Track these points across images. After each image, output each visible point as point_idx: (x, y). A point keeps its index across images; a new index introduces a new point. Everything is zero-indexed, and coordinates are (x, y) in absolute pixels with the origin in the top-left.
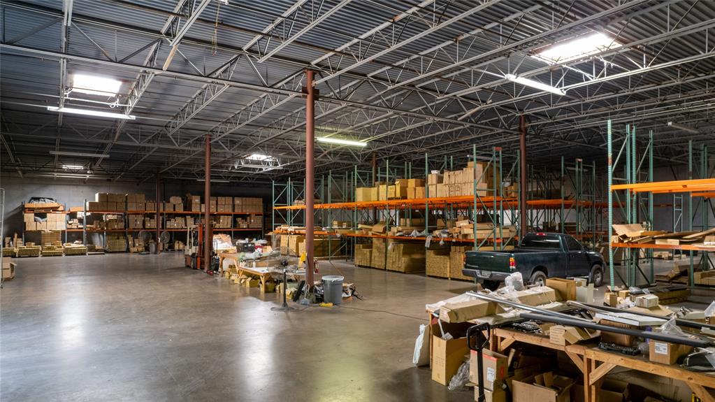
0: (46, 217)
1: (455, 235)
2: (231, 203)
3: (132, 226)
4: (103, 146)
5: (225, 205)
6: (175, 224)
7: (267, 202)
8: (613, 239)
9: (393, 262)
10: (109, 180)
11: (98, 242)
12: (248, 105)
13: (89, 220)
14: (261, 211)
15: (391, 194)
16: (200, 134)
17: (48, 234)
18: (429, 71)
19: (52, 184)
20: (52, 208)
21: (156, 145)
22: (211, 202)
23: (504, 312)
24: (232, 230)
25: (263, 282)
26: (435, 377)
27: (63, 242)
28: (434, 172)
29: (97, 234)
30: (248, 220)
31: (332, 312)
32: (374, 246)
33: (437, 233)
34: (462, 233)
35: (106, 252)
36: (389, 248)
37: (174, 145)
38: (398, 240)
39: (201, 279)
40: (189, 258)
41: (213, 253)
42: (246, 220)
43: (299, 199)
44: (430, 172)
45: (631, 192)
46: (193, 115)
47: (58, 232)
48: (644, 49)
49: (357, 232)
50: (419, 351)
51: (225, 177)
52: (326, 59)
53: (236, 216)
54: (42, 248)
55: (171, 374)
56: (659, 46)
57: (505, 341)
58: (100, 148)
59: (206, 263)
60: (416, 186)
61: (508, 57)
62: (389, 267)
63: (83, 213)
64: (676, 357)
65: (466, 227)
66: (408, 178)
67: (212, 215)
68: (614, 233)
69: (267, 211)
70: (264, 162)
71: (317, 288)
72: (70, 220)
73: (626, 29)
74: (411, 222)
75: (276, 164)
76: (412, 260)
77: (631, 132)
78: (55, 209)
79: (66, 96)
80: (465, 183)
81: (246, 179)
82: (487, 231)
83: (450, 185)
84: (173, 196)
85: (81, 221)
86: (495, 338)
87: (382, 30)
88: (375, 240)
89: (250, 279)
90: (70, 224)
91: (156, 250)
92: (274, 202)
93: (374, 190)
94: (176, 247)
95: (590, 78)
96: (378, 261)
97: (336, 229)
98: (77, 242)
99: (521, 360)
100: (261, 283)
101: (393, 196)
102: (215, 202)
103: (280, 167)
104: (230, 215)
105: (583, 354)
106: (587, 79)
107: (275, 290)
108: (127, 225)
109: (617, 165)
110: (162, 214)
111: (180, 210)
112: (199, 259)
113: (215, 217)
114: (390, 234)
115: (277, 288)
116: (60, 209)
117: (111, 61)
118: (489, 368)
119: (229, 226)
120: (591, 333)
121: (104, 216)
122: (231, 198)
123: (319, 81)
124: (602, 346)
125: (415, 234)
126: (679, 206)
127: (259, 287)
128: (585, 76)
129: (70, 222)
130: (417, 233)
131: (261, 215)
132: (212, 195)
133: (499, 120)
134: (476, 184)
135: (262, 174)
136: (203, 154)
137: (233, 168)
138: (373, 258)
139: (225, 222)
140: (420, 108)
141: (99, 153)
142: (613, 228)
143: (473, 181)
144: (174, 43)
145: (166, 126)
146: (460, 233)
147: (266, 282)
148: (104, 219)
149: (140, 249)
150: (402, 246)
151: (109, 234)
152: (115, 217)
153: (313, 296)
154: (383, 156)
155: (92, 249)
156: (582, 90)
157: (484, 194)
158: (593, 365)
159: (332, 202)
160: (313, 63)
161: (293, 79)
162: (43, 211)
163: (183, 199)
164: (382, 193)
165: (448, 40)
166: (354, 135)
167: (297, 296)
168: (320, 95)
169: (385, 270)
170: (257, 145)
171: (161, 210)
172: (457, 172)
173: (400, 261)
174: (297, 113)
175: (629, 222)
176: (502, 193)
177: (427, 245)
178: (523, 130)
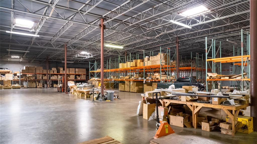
0: (5, 75)
1: (154, 79)
2: (74, 70)
3: (38, 78)
4: (27, 47)
5: (72, 71)
6: (54, 78)
7: (87, 70)
8: (207, 78)
9: (132, 89)
10: (29, 62)
11: (25, 84)
12: (80, 32)
13: (22, 76)
14: (85, 73)
15: (131, 65)
16: (63, 44)
17: (6, 81)
18: (144, 19)
19: (7, 63)
20: (7, 72)
21: (47, 47)
22: (67, 70)
23: (167, 95)
24: (75, 80)
25: (86, 94)
26: (144, 117)
27: (12, 84)
28: (147, 57)
29: (25, 82)
30: (81, 77)
31: (110, 103)
32: (126, 83)
33: (147, 78)
34: (156, 78)
35: (28, 88)
36: (131, 84)
37: (53, 47)
38: (134, 81)
39: (63, 95)
40: (59, 88)
41: (68, 86)
42: (80, 77)
43: (99, 68)
44: (145, 57)
45: (214, 62)
46: (60, 36)
47: (10, 80)
48: (217, 12)
49: (120, 79)
50: (139, 110)
51: (72, 60)
52: (108, 14)
53: (76, 75)
54: (4, 87)
55: (52, 118)
56: (222, 11)
57: (167, 103)
58: (26, 48)
59: (65, 90)
60: (140, 62)
61: (171, 14)
62: (131, 91)
63: (19, 74)
64: (220, 102)
65: (157, 75)
66: (138, 59)
67: (67, 75)
68: (208, 76)
69: (87, 74)
70: (86, 55)
71: (105, 96)
72: (14, 76)
73: (210, 4)
74: (139, 75)
75: (91, 56)
76: (139, 88)
77: (214, 42)
78: (8, 72)
79: (13, 27)
80: (157, 60)
81: (80, 61)
82: (165, 77)
83: (152, 61)
84: (53, 67)
85: (18, 77)
86: (164, 102)
87: (127, 4)
88: (126, 82)
89: (81, 94)
90: (15, 78)
91: (47, 87)
92: (90, 70)
93: (126, 64)
94: (54, 86)
95: (199, 22)
96: (127, 89)
97: (112, 78)
98: (17, 84)
99: (173, 110)
100: (85, 95)
101: (132, 66)
102: (68, 70)
103: (92, 57)
104: (74, 75)
105: (192, 104)
106: (198, 23)
107: (90, 97)
108: (36, 78)
109: (209, 53)
110: (49, 74)
111: (56, 73)
112: (62, 88)
113: (68, 75)
114: (131, 79)
115: (91, 96)
116: (10, 72)
117: (30, 12)
118: (161, 112)
119: (74, 79)
120: (195, 98)
121: (27, 75)
122: (74, 69)
123: (105, 22)
124: (198, 101)
125: (140, 79)
126: (231, 70)
127: (84, 96)
128: (198, 22)
129: (14, 77)
130: (141, 78)
131: (85, 75)
132: (67, 67)
133: (169, 39)
134: (161, 61)
135: (86, 60)
136: (64, 51)
137: (75, 57)
138: (125, 88)
139: (72, 77)
140: (141, 34)
141: (25, 50)
142: (207, 74)
143: (160, 59)
144: (53, 7)
145: (50, 40)
146: (155, 78)
147: (87, 94)
148: (27, 76)
149: (41, 87)
150: (135, 83)
151: (29, 81)
152: (32, 75)
153: (103, 98)
154: (129, 52)
155: (23, 87)
156: (197, 27)
157: (164, 64)
158: (195, 107)
159: (111, 69)
160: (103, 16)
161: (96, 22)
162: (4, 73)
163: (57, 69)
164: (129, 65)
165: (150, 8)
166: (118, 44)
167: (97, 98)
168: (106, 27)
169: (130, 92)
170: (84, 48)
171: (49, 73)
172: (154, 57)
173: (135, 88)
174: (98, 35)
175: (213, 72)
176: (170, 64)
177: (144, 82)
178: (178, 42)
